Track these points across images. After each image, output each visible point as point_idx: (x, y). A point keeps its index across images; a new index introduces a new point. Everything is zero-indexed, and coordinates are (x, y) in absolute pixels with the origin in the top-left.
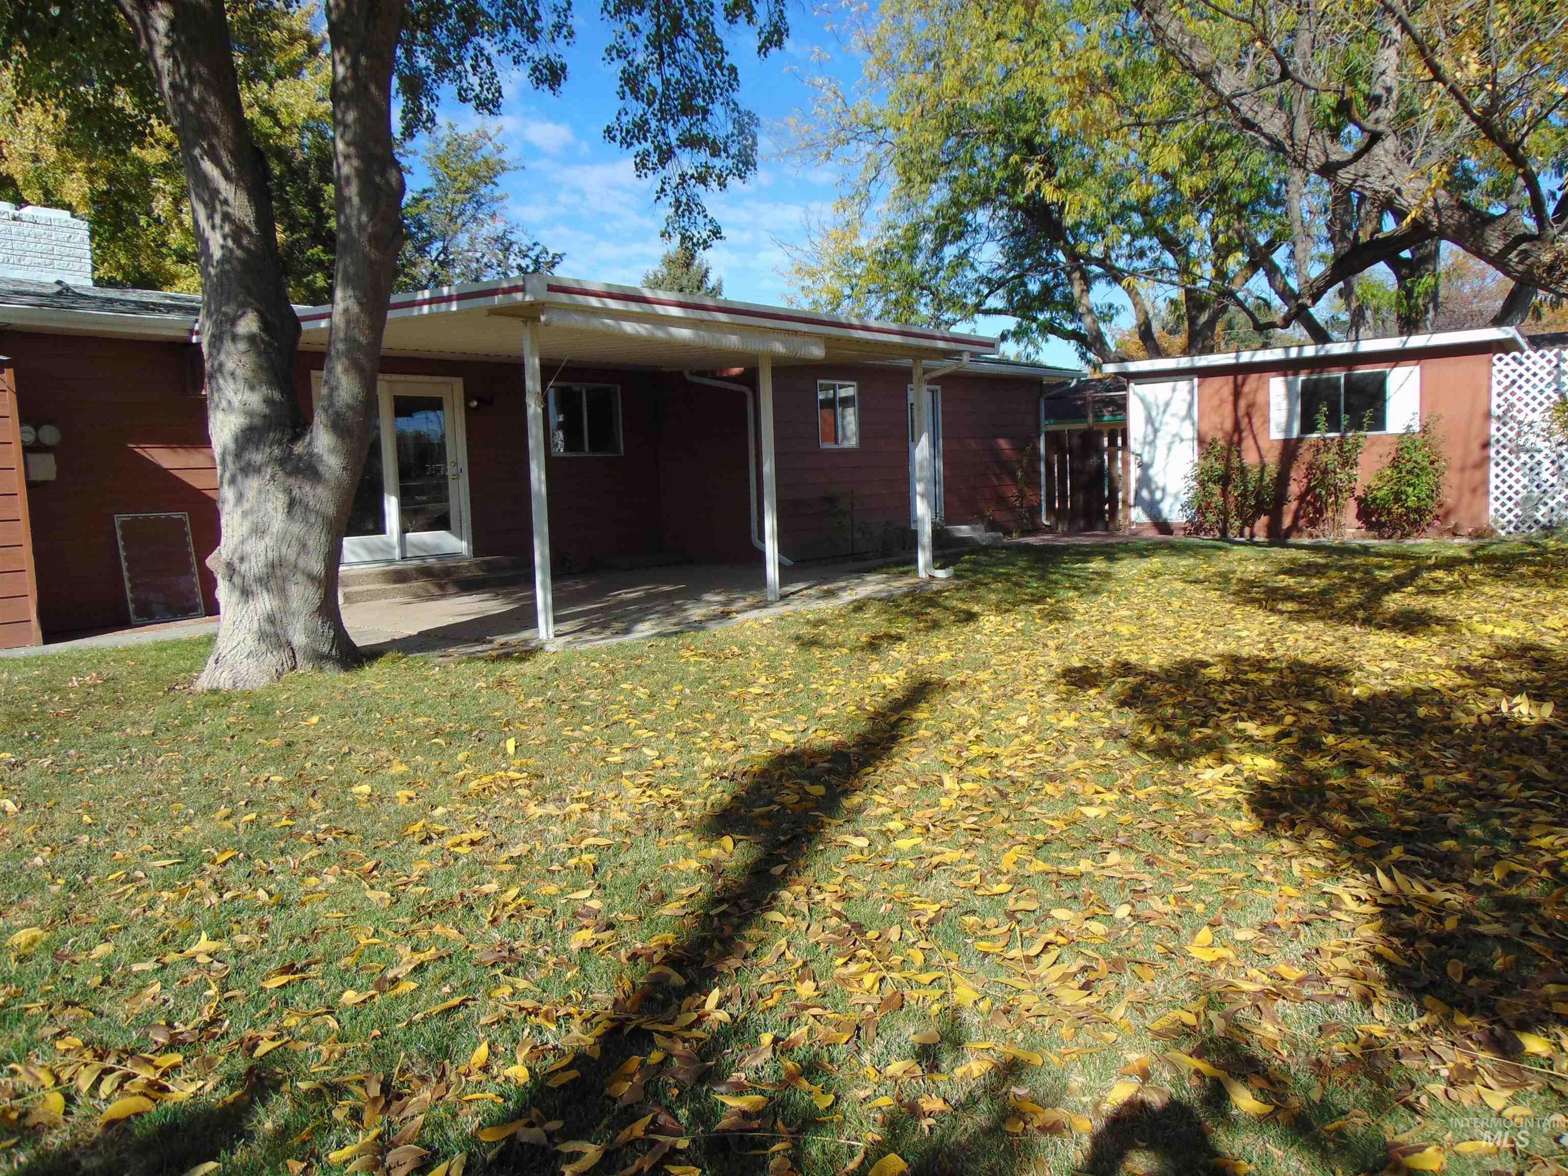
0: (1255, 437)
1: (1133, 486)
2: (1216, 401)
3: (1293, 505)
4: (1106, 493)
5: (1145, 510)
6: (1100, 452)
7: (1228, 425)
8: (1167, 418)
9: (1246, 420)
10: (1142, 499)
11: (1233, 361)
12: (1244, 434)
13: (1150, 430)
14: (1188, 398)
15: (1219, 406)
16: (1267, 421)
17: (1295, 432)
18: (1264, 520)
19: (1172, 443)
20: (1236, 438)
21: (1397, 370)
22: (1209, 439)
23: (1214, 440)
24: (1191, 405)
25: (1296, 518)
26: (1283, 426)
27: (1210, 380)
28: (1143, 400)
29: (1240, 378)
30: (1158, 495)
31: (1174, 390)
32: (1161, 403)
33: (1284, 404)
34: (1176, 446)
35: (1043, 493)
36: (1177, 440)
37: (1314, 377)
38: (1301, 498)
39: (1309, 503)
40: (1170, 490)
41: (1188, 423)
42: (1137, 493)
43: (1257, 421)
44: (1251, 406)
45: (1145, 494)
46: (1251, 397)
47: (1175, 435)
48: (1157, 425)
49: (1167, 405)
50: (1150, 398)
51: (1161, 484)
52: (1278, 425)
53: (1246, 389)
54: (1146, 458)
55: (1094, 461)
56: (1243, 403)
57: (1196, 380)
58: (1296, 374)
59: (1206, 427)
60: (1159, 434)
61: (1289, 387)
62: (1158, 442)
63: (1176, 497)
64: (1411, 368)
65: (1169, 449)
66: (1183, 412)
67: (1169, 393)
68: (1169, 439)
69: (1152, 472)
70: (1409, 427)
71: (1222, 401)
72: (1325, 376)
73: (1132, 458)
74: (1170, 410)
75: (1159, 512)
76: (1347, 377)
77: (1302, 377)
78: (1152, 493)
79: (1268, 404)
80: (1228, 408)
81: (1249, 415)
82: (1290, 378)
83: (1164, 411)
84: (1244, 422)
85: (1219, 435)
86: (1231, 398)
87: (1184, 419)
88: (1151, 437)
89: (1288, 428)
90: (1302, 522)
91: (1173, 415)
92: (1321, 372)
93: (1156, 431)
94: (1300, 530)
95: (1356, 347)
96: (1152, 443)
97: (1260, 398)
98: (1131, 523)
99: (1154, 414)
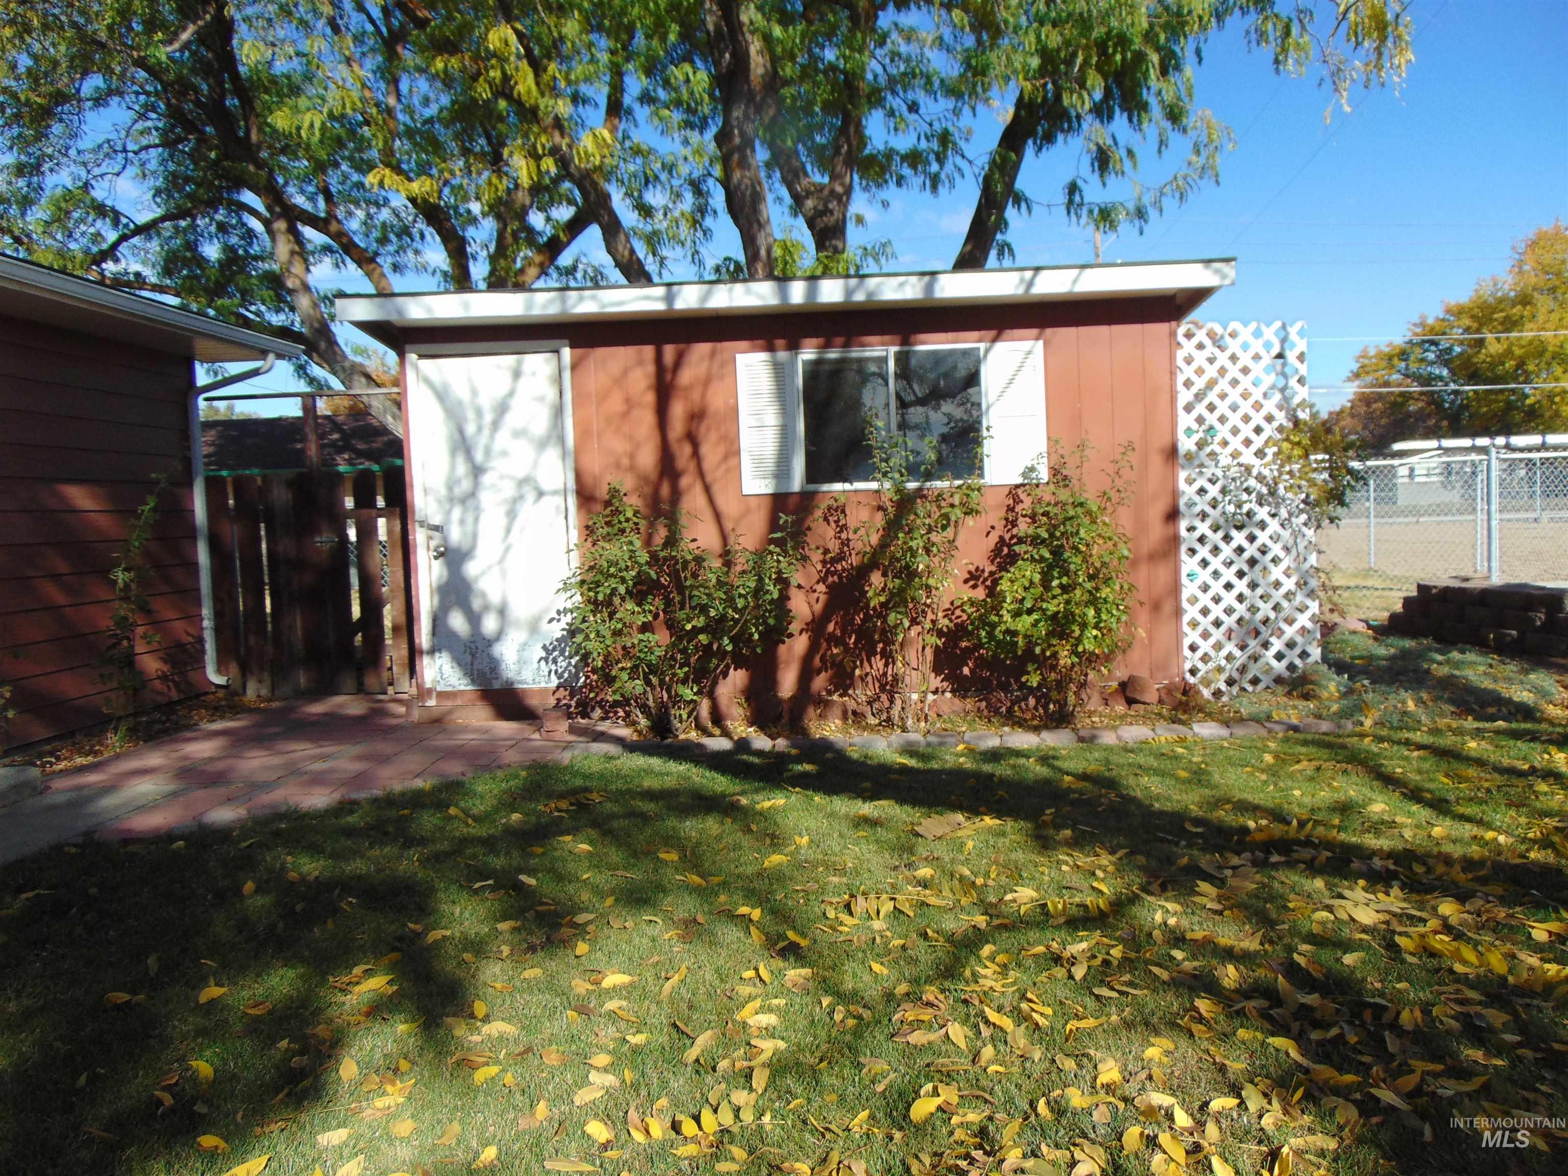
0: (707, 489)
1: (425, 603)
2: (616, 404)
3: (799, 644)
4: (356, 611)
5: (458, 660)
6: (338, 522)
7: (648, 458)
8: (503, 439)
9: (687, 449)
10: (452, 635)
11: (660, 306)
12: (684, 482)
13: (462, 468)
14: (551, 394)
15: (625, 415)
16: (733, 452)
17: (797, 482)
18: (737, 678)
19: (518, 499)
20: (665, 490)
21: (1001, 347)
22: (602, 492)
23: (614, 492)
24: (558, 412)
25: (806, 674)
26: (770, 462)
27: (601, 353)
28: (442, 395)
29: (669, 351)
30: (490, 624)
31: (517, 374)
32: (486, 402)
33: (771, 417)
34: (527, 509)
35: (206, 611)
36: (531, 496)
37: (833, 354)
38: (816, 627)
39: (833, 640)
40: (520, 610)
41: (552, 454)
42: (438, 621)
43: (710, 453)
44: (697, 416)
45: (457, 622)
46: (696, 396)
47: (523, 482)
48: (479, 457)
49: (502, 409)
50: (460, 392)
51: (495, 598)
52: (758, 461)
53: (686, 376)
54: (455, 535)
55: (324, 540)
56: (678, 411)
57: (566, 352)
58: (794, 346)
59: (595, 464)
60: (487, 479)
61: (780, 374)
62: (486, 498)
63: (534, 628)
64: (1027, 345)
65: (512, 515)
66: (541, 424)
67: (504, 383)
68: (509, 490)
69: (472, 569)
70: (1032, 469)
71: (630, 404)
72: (856, 353)
73: (419, 536)
74: (511, 420)
75: (494, 665)
76: (903, 359)
77: (808, 354)
78: (474, 619)
79: (734, 412)
80: (647, 419)
81: (692, 438)
82: (783, 355)
83: (496, 425)
84: (683, 453)
85: (627, 483)
86: (650, 398)
87: (542, 445)
88: (466, 485)
89: (782, 470)
90: (820, 682)
91: (518, 434)
92: (847, 345)
93: (477, 471)
94: (823, 704)
95: (929, 288)
96: (469, 499)
97: (716, 400)
98: (423, 693)
99: (470, 429)
